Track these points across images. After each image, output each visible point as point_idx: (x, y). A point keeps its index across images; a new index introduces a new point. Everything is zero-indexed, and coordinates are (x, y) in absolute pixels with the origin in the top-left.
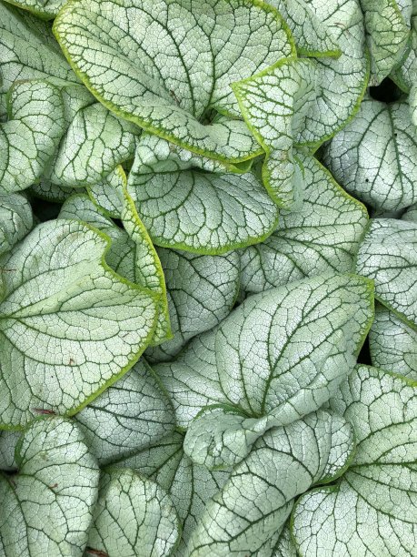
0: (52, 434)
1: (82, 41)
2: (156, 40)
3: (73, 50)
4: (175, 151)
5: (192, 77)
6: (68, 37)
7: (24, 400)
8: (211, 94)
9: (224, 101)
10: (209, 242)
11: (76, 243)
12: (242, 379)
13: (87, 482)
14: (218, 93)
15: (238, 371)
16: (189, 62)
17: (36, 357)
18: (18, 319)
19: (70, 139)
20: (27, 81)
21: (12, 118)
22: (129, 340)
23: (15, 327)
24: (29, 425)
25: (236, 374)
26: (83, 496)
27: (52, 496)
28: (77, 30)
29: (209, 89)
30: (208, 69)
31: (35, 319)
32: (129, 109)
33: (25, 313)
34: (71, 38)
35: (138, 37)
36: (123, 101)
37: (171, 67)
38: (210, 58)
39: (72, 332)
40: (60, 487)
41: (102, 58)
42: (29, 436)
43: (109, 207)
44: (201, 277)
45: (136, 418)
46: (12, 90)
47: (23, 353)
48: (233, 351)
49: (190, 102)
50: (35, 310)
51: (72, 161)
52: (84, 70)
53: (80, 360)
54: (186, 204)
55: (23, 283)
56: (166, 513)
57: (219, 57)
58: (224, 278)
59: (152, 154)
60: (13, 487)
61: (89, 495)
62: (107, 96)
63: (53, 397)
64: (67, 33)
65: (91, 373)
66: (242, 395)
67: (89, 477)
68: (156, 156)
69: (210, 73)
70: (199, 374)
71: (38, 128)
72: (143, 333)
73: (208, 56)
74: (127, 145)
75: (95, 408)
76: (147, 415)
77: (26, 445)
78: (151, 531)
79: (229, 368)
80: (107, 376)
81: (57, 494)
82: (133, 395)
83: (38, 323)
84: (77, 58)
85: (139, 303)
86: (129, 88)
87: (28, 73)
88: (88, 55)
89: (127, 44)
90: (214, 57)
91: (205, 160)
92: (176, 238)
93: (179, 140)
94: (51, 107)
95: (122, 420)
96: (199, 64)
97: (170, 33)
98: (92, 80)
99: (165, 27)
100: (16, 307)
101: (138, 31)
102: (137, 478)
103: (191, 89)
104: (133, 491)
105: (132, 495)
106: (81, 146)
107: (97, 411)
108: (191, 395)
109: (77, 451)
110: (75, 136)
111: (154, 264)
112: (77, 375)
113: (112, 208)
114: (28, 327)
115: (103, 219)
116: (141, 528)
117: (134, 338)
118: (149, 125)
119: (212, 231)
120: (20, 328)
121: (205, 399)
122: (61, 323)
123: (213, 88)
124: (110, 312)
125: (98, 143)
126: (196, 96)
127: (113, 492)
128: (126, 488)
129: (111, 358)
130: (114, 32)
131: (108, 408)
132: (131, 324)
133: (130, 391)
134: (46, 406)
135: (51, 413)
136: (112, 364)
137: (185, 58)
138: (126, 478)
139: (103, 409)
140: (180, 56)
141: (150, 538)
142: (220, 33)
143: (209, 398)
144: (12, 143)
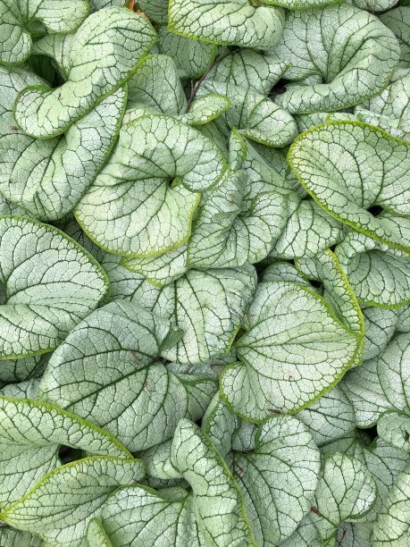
0: (285, 426)
1: (309, 170)
2: (346, 162)
3: (304, 176)
4: (379, 245)
5: (365, 185)
6: (300, 167)
7: (262, 404)
8: (377, 196)
9: (388, 202)
10: (389, 301)
11: (292, 298)
12: (404, 394)
13: (313, 459)
14: (383, 196)
15: (401, 388)
16: (364, 176)
17: (266, 374)
18: (252, 348)
19: (289, 229)
20: (266, 192)
21: (251, 215)
22: (334, 365)
23: (250, 353)
24: (265, 421)
25: (399, 389)
26: (311, 468)
27: (288, 468)
28: (305, 162)
29: (377, 194)
30: (379, 181)
31: (265, 348)
32: (345, 216)
33: (259, 344)
34: (302, 168)
35: (334, 161)
36: (340, 211)
37: (352, 179)
38: (382, 175)
39: (291, 358)
40: (293, 461)
41: (322, 181)
42: (266, 428)
43: (307, 272)
44: (371, 322)
45: (337, 417)
46: (256, 198)
47: (257, 371)
48: (395, 374)
49: (361, 200)
50: (268, 342)
51: (291, 244)
52: (312, 189)
53: (297, 377)
54: (370, 274)
55: (258, 324)
56: (368, 481)
57: (388, 174)
58: (389, 323)
59: (363, 246)
60: (252, 462)
61: (316, 467)
62: (330, 208)
63: (279, 402)
64: (299, 165)
65: (307, 387)
66: (405, 404)
67: (314, 455)
68: (366, 248)
69: (380, 184)
70: (368, 390)
71: (272, 223)
72: (345, 360)
73: (381, 174)
74: (335, 236)
75: (310, 410)
76: (343, 416)
77: (263, 433)
78: (355, 493)
79: (393, 386)
80: (321, 388)
81: (290, 466)
82: (336, 402)
83: (267, 351)
84: (307, 181)
85: (346, 341)
86: (340, 201)
87: (268, 188)
88: (314, 179)
89: (328, 166)
90: (384, 174)
91: (396, 250)
92: (369, 298)
93: (381, 238)
94: (282, 210)
95: (329, 418)
96: (372, 177)
97: (355, 158)
98: (318, 196)
99: (353, 155)
100: (252, 340)
101: (334, 157)
102: (346, 457)
103: (363, 192)
104: (344, 467)
105: (343, 468)
106: (297, 233)
107: (312, 412)
108: (365, 404)
109: (305, 438)
110: (293, 227)
111: (357, 316)
112: (295, 387)
113: (309, 273)
114: (259, 353)
115: (302, 280)
116: (349, 491)
117: (338, 364)
118: (361, 227)
119: (391, 293)
120: (254, 354)
121: (375, 407)
122: (284, 351)
123: (380, 193)
124: (324, 346)
125: (311, 233)
126: (366, 196)
127: (329, 466)
128: (339, 463)
129: (321, 376)
130: (322, 159)
131: (320, 410)
132: (336, 354)
133: (334, 399)
134: (274, 408)
135: (277, 413)
136: (322, 381)
137: (362, 173)
138: (337, 457)
139: (316, 411)
140: (359, 172)
141: (353, 498)
142: (393, 161)
143: (379, 406)
144: (251, 231)
